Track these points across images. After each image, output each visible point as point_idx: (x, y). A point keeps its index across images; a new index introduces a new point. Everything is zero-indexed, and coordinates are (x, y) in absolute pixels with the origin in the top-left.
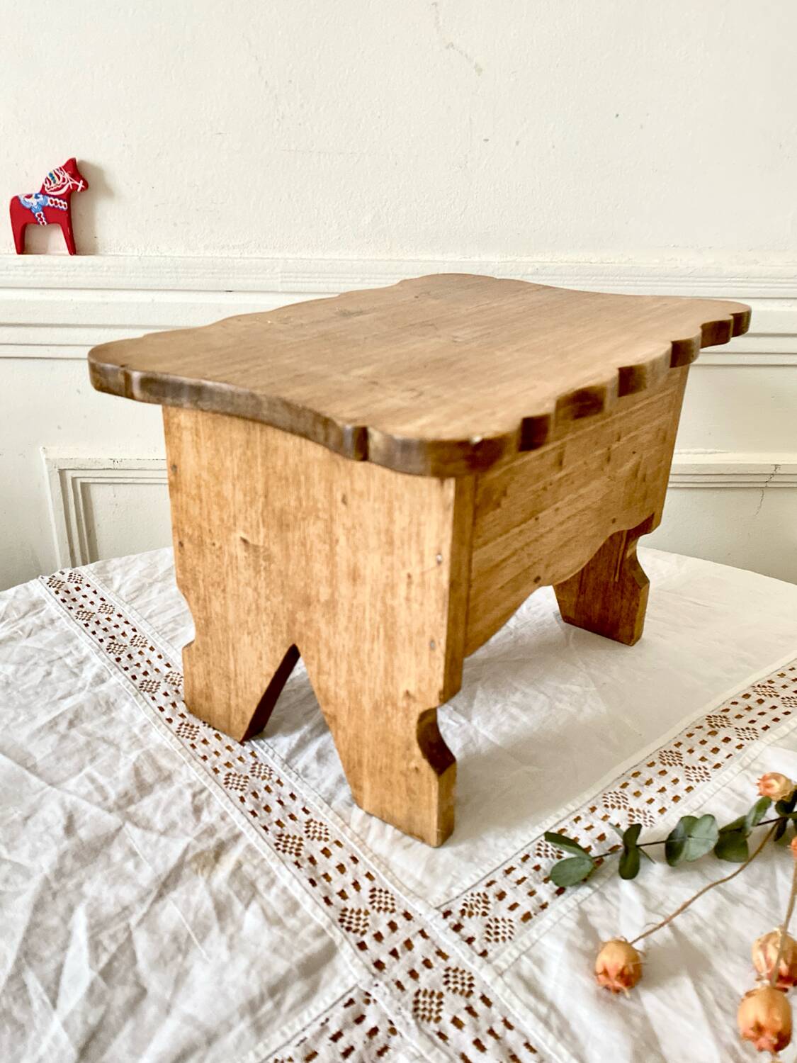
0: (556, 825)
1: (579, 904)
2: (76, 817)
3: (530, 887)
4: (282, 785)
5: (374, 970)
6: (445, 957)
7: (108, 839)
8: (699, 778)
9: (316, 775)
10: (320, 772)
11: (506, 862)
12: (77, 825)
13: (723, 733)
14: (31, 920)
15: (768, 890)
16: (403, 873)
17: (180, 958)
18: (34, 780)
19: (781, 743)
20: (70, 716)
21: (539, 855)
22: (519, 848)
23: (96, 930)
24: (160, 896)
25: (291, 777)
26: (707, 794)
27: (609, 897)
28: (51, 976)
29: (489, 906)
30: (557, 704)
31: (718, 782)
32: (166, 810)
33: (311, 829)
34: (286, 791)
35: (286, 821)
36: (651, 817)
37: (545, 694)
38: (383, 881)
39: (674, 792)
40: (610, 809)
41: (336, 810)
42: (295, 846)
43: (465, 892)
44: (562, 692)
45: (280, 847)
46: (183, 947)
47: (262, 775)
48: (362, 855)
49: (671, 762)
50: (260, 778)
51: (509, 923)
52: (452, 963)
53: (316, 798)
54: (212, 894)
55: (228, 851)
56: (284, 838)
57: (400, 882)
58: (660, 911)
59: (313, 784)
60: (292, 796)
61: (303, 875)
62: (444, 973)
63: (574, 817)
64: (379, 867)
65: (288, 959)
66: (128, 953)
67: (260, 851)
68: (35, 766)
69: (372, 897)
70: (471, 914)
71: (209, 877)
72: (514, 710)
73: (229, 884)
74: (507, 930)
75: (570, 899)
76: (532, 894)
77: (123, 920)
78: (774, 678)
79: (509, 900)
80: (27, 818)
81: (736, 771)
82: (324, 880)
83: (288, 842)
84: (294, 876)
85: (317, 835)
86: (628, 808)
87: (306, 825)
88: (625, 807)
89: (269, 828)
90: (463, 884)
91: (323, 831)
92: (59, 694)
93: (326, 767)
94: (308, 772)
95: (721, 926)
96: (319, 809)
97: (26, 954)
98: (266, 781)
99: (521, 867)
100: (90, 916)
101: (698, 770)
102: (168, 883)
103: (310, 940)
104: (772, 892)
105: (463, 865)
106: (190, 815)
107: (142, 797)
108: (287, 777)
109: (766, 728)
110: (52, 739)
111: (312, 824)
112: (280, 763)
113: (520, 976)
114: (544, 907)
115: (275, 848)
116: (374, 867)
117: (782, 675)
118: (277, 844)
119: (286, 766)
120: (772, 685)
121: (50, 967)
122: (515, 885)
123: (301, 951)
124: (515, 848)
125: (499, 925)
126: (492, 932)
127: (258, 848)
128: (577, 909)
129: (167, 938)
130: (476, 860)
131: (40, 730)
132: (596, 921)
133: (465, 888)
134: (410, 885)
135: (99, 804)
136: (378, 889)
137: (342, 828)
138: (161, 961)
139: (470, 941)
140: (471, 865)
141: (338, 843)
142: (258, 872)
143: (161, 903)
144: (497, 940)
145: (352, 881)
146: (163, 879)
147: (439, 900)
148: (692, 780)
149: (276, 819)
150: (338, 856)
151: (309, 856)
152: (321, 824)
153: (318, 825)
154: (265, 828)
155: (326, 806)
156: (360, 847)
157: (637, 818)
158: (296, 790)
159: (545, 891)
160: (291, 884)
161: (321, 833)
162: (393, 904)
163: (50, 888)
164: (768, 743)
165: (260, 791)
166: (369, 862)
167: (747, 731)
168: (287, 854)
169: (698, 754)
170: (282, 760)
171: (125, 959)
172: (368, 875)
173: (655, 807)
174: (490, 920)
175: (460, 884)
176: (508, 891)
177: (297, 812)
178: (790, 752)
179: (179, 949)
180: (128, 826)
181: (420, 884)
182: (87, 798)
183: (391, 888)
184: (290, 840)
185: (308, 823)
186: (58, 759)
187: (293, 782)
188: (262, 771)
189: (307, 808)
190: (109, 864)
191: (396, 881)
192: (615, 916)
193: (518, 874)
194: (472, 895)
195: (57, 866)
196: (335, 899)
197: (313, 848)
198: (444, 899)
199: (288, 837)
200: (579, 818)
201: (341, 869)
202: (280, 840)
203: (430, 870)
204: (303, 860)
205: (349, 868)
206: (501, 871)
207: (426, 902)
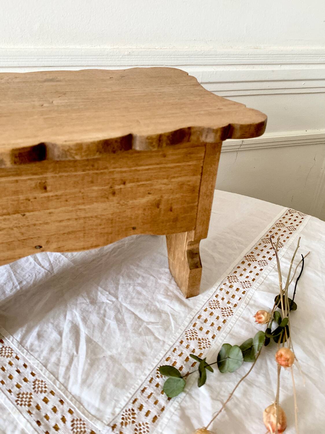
0: (164, 356)
1: (180, 404)
3: (155, 398)
4: (18, 359)
8: (228, 314)
9: (38, 349)
10: (40, 346)
11: (142, 385)
13: (236, 285)
15: (265, 374)
19: (261, 288)
21: (158, 376)
22: (148, 375)
25: (23, 353)
26: (232, 323)
27: (194, 396)
29: (136, 416)
30: (159, 280)
31: (237, 315)
33: (36, 386)
34: (21, 362)
35: (22, 383)
36: (209, 342)
37: (153, 276)
38: (79, 413)
39: (218, 325)
40: (189, 341)
41: (50, 370)
42: (28, 400)
43: (122, 409)
44: (161, 274)
45: (19, 402)
47: (7, 354)
49: (215, 307)
50: (5, 357)
51: (146, 425)
53: (38, 364)
56: (21, 396)
57: (88, 411)
58: (220, 399)
59: (36, 355)
60: (25, 366)
61: (33, 419)
63: (172, 349)
64: (75, 404)
67: (8, 408)
69: (72, 425)
70: (126, 423)
72: (139, 288)
74: (145, 430)
75: (175, 402)
76: (156, 403)
78: (253, 250)
79: (145, 410)
81: (244, 307)
82: (45, 419)
83: (23, 397)
84: (28, 421)
85: (40, 389)
86: (198, 339)
87: (33, 384)
88: (196, 338)
89: (12, 390)
90: (121, 404)
91: (43, 386)
93: (43, 342)
94: (33, 347)
95: (247, 401)
96: (40, 371)
98: (9, 358)
99: (149, 386)
101: (227, 309)
104: (267, 376)
105: (120, 391)
108: (21, 353)
109: (254, 280)
111: (37, 382)
112: (17, 345)
114: (163, 409)
115: (16, 403)
116: (72, 405)
117: (256, 248)
118: (17, 401)
119: (20, 346)
120: (253, 255)
122: (147, 399)
124: (145, 375)
125: (141, 428)
126: (138, 433)
127: (6, 406)
128: (179, 408)
130: (126, 387)
132: (189, 412)
133: (122, 407)
134: (93, 412)
136: (75, 419)
137: (54, 383)
140: (124, 390)
141: (52, 392)
142: (7, 423)
145: (61, 417)
147: (109, 419)
148: (225, 316)
149: (15, 383)
150: (53, 401)
151: (36, 405)
152: (42, 381)
153: (40, 383)
154: (10, 391)
155: (44, 368)
156: (64, 393)
157: (202, 344)
158: (27, 361)
159: (162, 399)
160: (26, 427)
161: (42, 387)
162: (84, 428)
164: (256, 288)
165: (5, 365)
166: (70, 402)
167: (246, 283)
168: (23, 406)
169: (226, 301)
170: (18, 342)
172: (70, 412)
173: (210, 335)
174: (136, 425)
175: (119, 405)
176: (144, 404)
177: (28, 376)
178: (266, 293)
181: (98, 410)
183: (83, 417)
184: (25, 396)
185: (34, 382)
187: (24, 356)
188: (7, 351)
189: (34, 372)
191: (86, 411)
192: (197, 407)
193: (148, 391)
194: (126, 411)
197: (38, 399)
198: (112, 417)
199: (23, 394)
200: (175, 349)
201: (55, 410)
202: (18, 397)
203: (103, 399)
204: (32, 409)
205: (59, 408)
206: (139, 391)
207: (102, 422)
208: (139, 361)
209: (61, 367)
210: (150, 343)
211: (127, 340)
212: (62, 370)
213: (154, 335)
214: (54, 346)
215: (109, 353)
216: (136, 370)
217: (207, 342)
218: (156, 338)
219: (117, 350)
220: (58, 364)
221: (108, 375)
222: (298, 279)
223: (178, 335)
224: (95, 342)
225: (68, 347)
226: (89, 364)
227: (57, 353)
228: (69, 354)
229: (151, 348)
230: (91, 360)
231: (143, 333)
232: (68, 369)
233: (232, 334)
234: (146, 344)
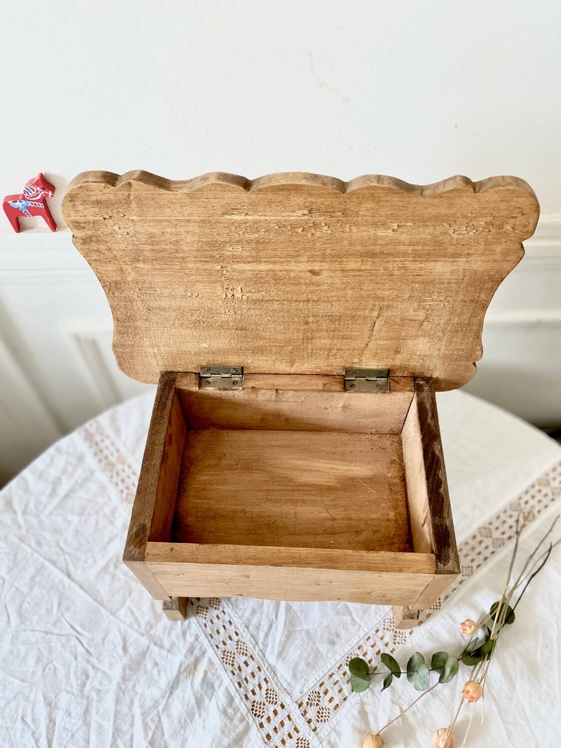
0: (357, 643)
1: (362, 699)
2: (127, 639)
3: (340, 686)
4: (224, 613)
5: (266, 740)
6: (298, 732)
7: (144, 655)
8: (435, 607)
9: (241, 607)
10: (243, 604)
11: (330, 669)
12: (128, 645)
14: (115, 709)
16: (282, 676)
17: (182, 732)
18: (103, 610)
20: (114, 560)
21: (346, 664)
22: (338, 660)
23: (145, 715)
24: (171, 693)
25: (229, 607)
26: (437, 620)
28: (128, 743)
29: (320, 699)
31: (444, 610)
32: (169, 634)
33: (239, 647)
34: (227, 618)
35: (227, 640)
36: (405, 637)
38: (272, 685)
40: (386, 631)
41: (251, 633)
42: (231, 659)
43: (310, 690)
45: (224, 660)
46: (184, 726)
47: (215, 605)
48: (263, 665)
50: (214, 609)
51: (328, 711)
52: (301, 735)
53: (241, 624)
54: (194, 694)
55: (200, 662)
56: (226, 653)
58: (398, 702)
59: (240, 613)
60: (230, 623)
61: (236, 679)
62: (297, 741)
63: (366, 637)
64: (270, 674)
65: (229, 738)
66: (160, 729)
67: (215, 663)
68: (102, 600)
69: (267, 694)
70: (311, 704)
71: (192, 680)
73: (202, 688)
74: (326, 715)
75: (358, 695)
76: (340, 691)
77: (155, 708)
79: (329, 695)
80: (104, 640)
82: (245, 682)
83: (228, 656)
84: (231, 680)
86: (395, 630)
87: (236, 644)
88: (393, 629)
89: (219, 646)
90: (309, 684)
91: (245, 649)
92: (106, 540)
93: (246, 600)
94: (237, 603)
95: (425, 712)
96: (243, 632)
97: (116, 730)
98: (216, 611)
99: (337, 672)
100: (141, 707)
102: (174, 686)
103: (238, 724)
105: (310, 671)
106: (181, 636)
107: (157, 623)
108: (227, 608)
109: (478, 566)
110: (108, 578)
111: (240, 643)
113: (330, 743)
114: (345, 699)
115: (222, 661)
116: (268, 674)
117: (505, 512)
118: (223, 658)
120: (491, 527)
121: (128, 737)
122: (333, 686)
123: (234, 732)
124: (335, 660)
125: (323, 711)
126: (320, 716)
127: (214, 661)
128: (360, 702)
129: (176, 721)
130: (316, 667)
131: (101, 572)
132: (368, 708)
133: (310, 687)
134: (284, 685)
135: (137, 631)
136: (270, 689)
137: (254, 647)
138: (175, 734)
139: (309, 722)
140: (314, 671)
141: (252, 657)
142: (215, 678)
143: (172, 698)
144: (322, 721)
145: (258, 683)
146: (171, 684)
147: (297, 696)
148: (431, 609)
149: (222, 640)
150: (253, 666)
151: (238, 666)
152: (244, 643)
153: (242, 644)
154: (217, 647)
155: (246, 630)
156: (262, 660)
157: (398, 637)
158: (232, 619)
159: (347, 688)
160: (230, 685)
161: (243, 649)
162: (276, 699)
163: (121, 689)
165: (214, 618)
166: (266, 671)
167: (468, 569)
168: (228, 664)
171: (159, 733)
172: (265, 680)
174: (320, 708)
176: (329, 689)
177: (232, 634)
179: (182, 727)
180: (152, 645)
181: (289, 684)
182: (131, 626)
183: (276, 689)
184: (229, 654)
185: (237, 642)
186: (113, 595)
187: (230, 612)
188: (215, 603)
189: (237, 631)
190: (146, 672)
191: (279, 683)
192: (377, 705)
193: (336, 678)
194: (313, 692)
195: (122, 675)
196: (250, 695)
197: (240, 660)
198: (300, 695)
199: (228, 652)
200: (369, 638)
201: (253, 675)
202: (224, 655)
203: (294, 676)
204: (235, 669)
205: (257, 674)
206: (327, 676)
207: (291, 697)
208: (332, 643)
209: (260, 632)
210: (346, 624)
211: (324, 617)
212: (261, 636)
213: (351, 616)
214: (256, 608)
215: (305, 627)
216: (327, 652)
217: (404, 636)
218: (353, 620)
219: (313, 625)
220: (258, 628)
221: (302, 652)
222: (533, 575)
223: (376, 622)
224: (294, 610)
225: (268, 611)
226: (286, 636)
227: (258, 615)
228: (269, 619)
229: (346, 630)
230: (288, 631)
231: (341, 612)
232: (267, 635)
233: (431, 634)
234: (342, 625)
